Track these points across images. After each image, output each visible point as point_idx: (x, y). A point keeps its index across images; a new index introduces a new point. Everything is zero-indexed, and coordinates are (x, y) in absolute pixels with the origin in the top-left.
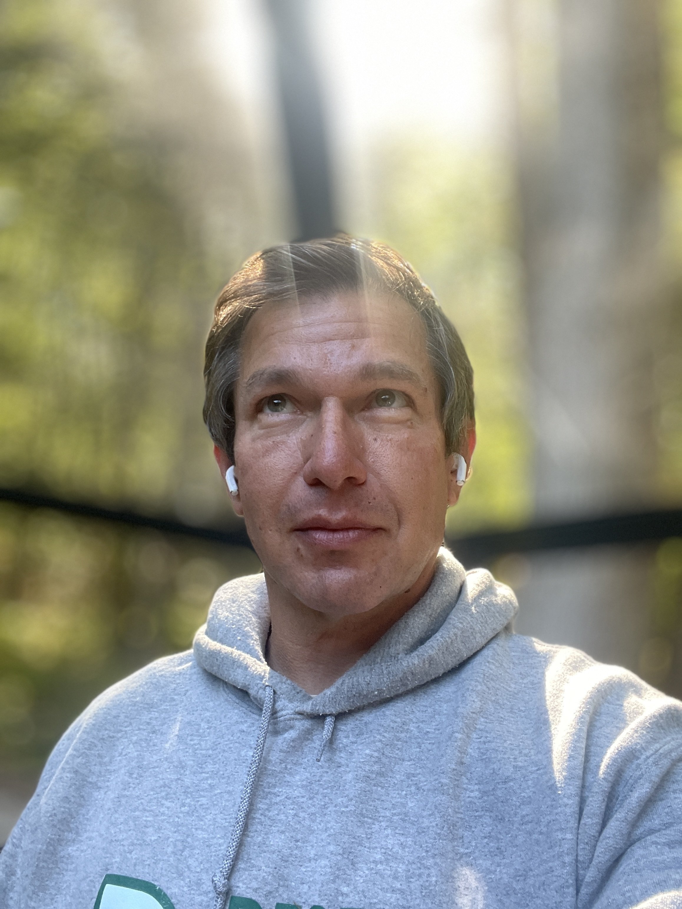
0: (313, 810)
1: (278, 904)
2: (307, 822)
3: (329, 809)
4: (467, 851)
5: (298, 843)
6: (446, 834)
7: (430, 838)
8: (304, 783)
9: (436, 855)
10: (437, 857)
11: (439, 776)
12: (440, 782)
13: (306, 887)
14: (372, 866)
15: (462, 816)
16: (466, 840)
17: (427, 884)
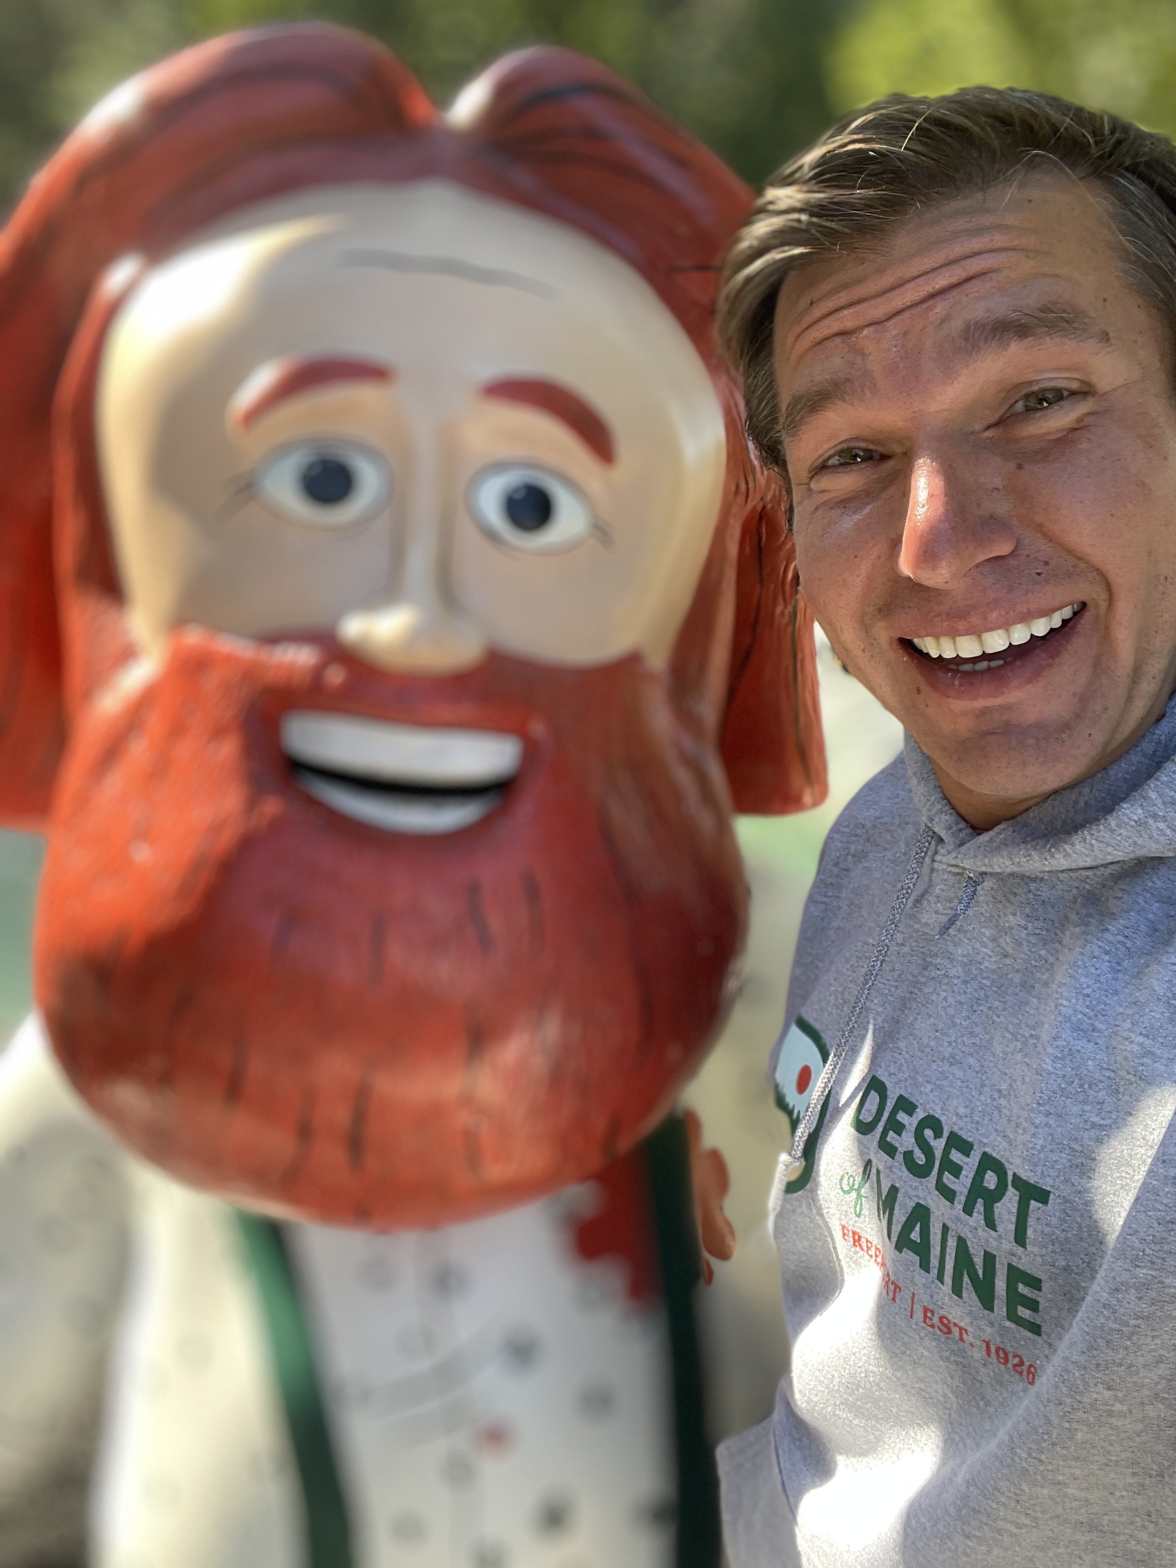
0: (962, 998)
1: (901, 1096)
2: (951, 1011)
3: (981, 1008)
4: (1102, 1122)
5: (937, 1034)
6: (1074, 1092)
7: (1048, 1089)
8: (965, 960)
9: (1051, 1114)
10: (1052, 1116)
11: (1096, 1016)
12: (1092, 1025)
13: (929, 1087)
14: (996, 1096)
15: (1112, 1074)
16: (1107, 1108)
17: (1030, 1146)
